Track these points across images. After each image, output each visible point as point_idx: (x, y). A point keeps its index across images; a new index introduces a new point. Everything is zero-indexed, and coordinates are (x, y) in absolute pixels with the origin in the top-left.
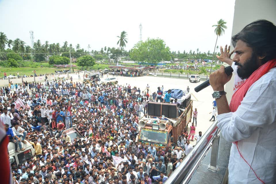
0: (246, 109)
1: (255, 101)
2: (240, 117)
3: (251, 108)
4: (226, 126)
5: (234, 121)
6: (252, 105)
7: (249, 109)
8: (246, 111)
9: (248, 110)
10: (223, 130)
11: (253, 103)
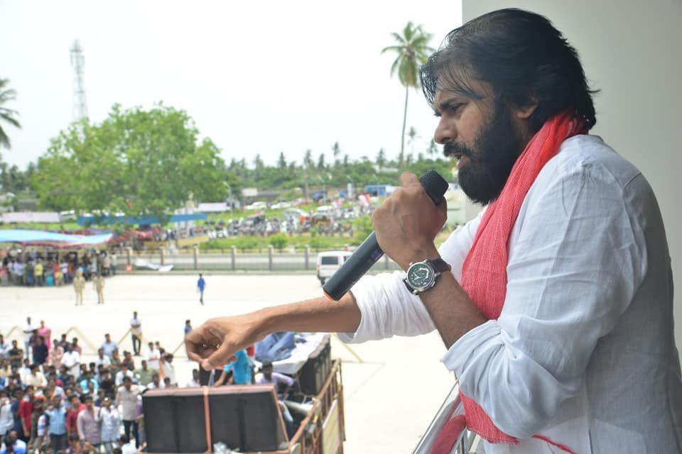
0: (541, 282)
1: (560, 239)
2: (532, 316)
3: (554, 270)
4: (494, 370)
5: (517, 338)
8: (544, 288)
9: (548, 279)
10: (487, 393)
11: (557, 249)
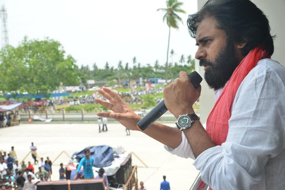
1: (254, 109)
2: (238, 143)
5: (230, 153)
6: (251, 116)
7: (249, 126)
8: (245, 131)
9: (248, 128)
11: (252, 113)
